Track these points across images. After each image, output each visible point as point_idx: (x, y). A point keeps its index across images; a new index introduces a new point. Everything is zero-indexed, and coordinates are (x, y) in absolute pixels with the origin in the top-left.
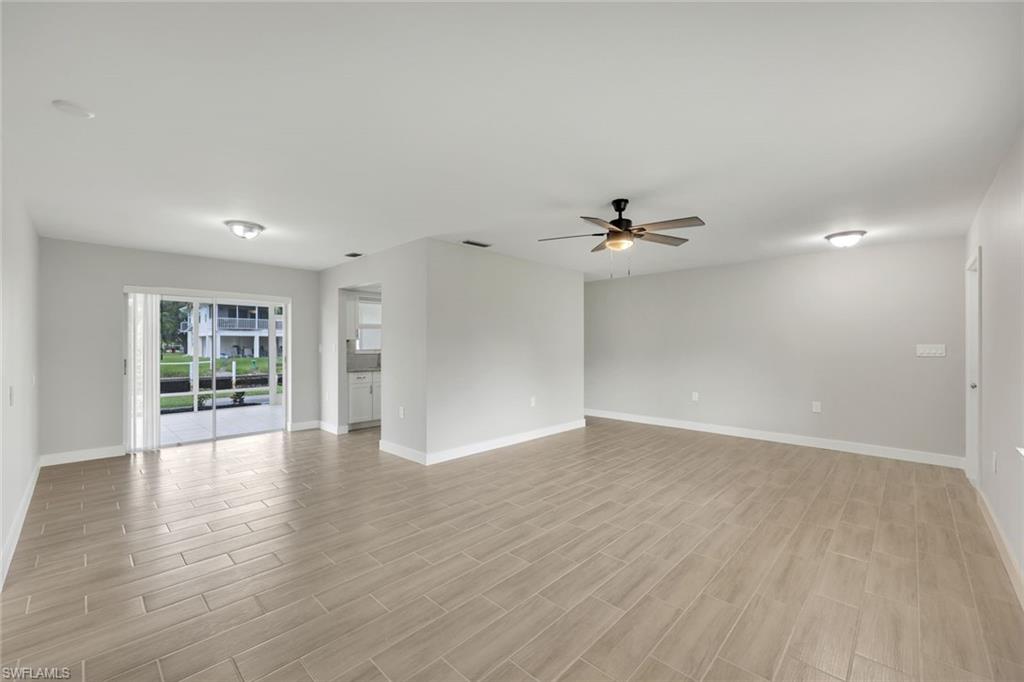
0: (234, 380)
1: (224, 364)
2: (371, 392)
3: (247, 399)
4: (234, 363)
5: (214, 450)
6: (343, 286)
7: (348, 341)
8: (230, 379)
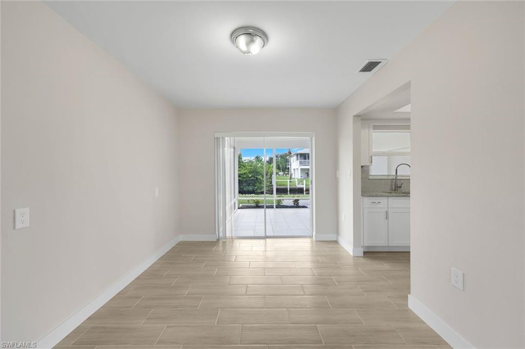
0: (305, 189)
1: (301, 181)
2: (387, 218)
3: (301, 203)
4: (305, 181)
5: (266, 243)
6: (355, 113)
7: (362, 167)
8: (302, 189)
